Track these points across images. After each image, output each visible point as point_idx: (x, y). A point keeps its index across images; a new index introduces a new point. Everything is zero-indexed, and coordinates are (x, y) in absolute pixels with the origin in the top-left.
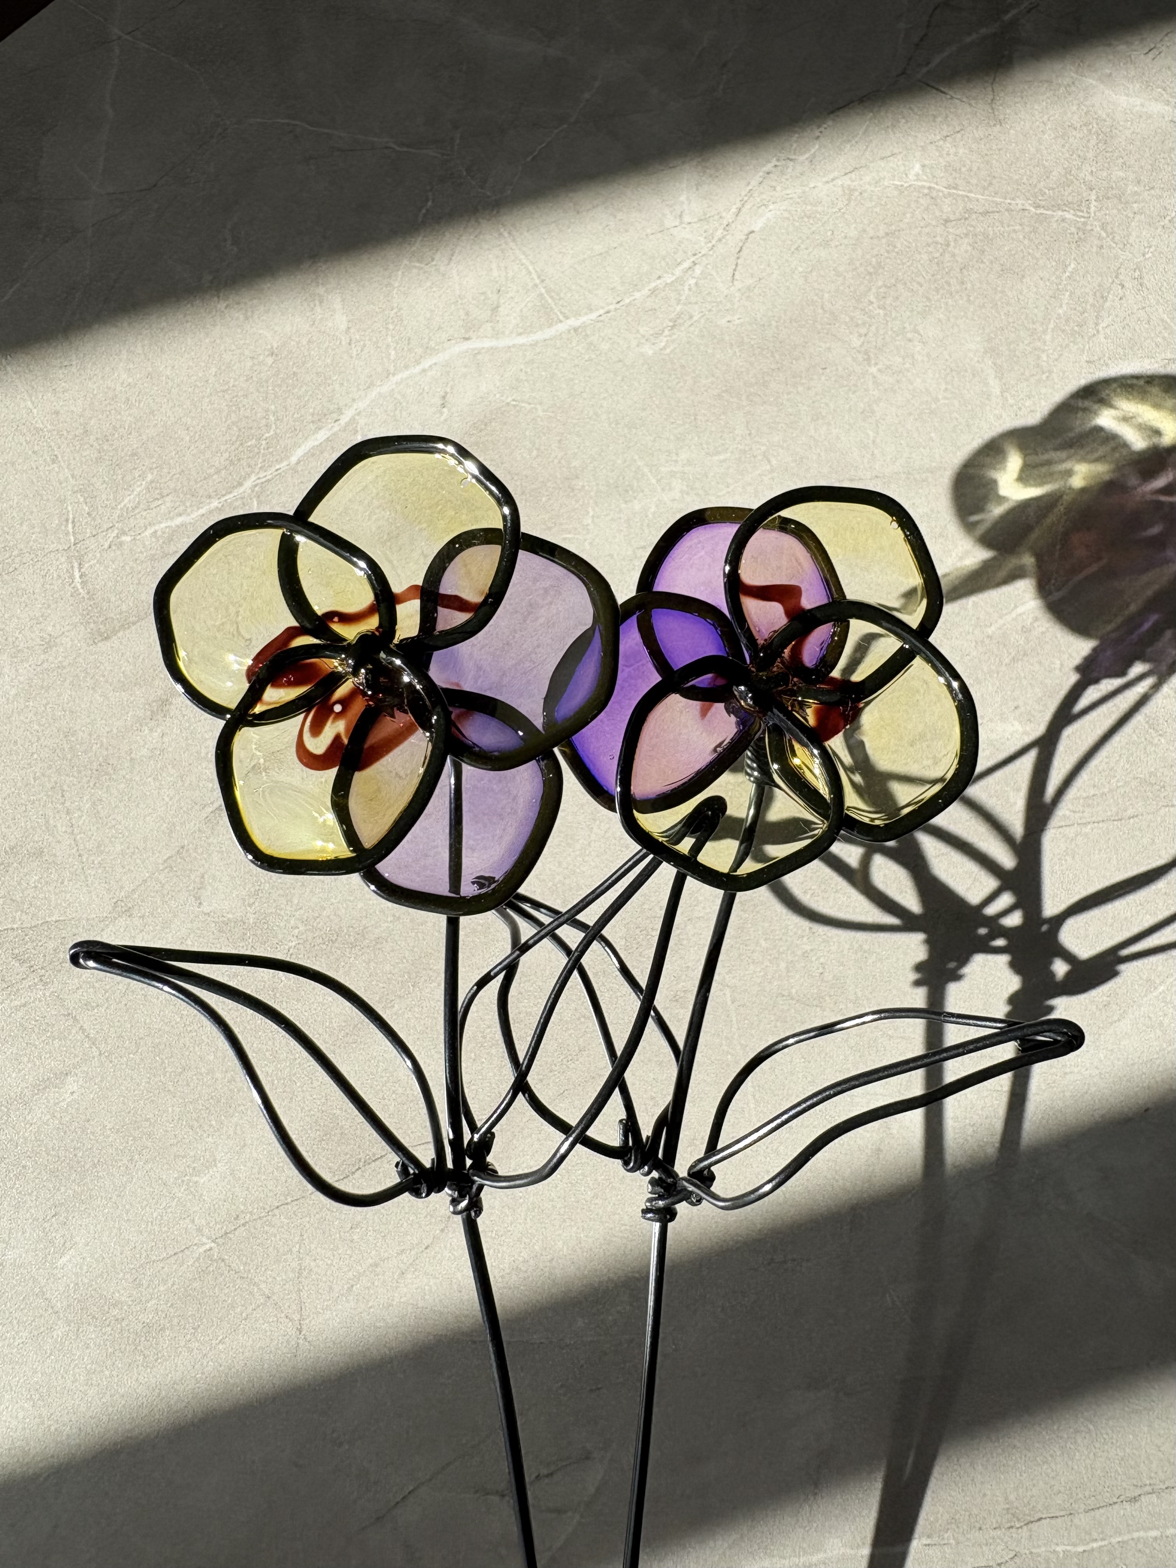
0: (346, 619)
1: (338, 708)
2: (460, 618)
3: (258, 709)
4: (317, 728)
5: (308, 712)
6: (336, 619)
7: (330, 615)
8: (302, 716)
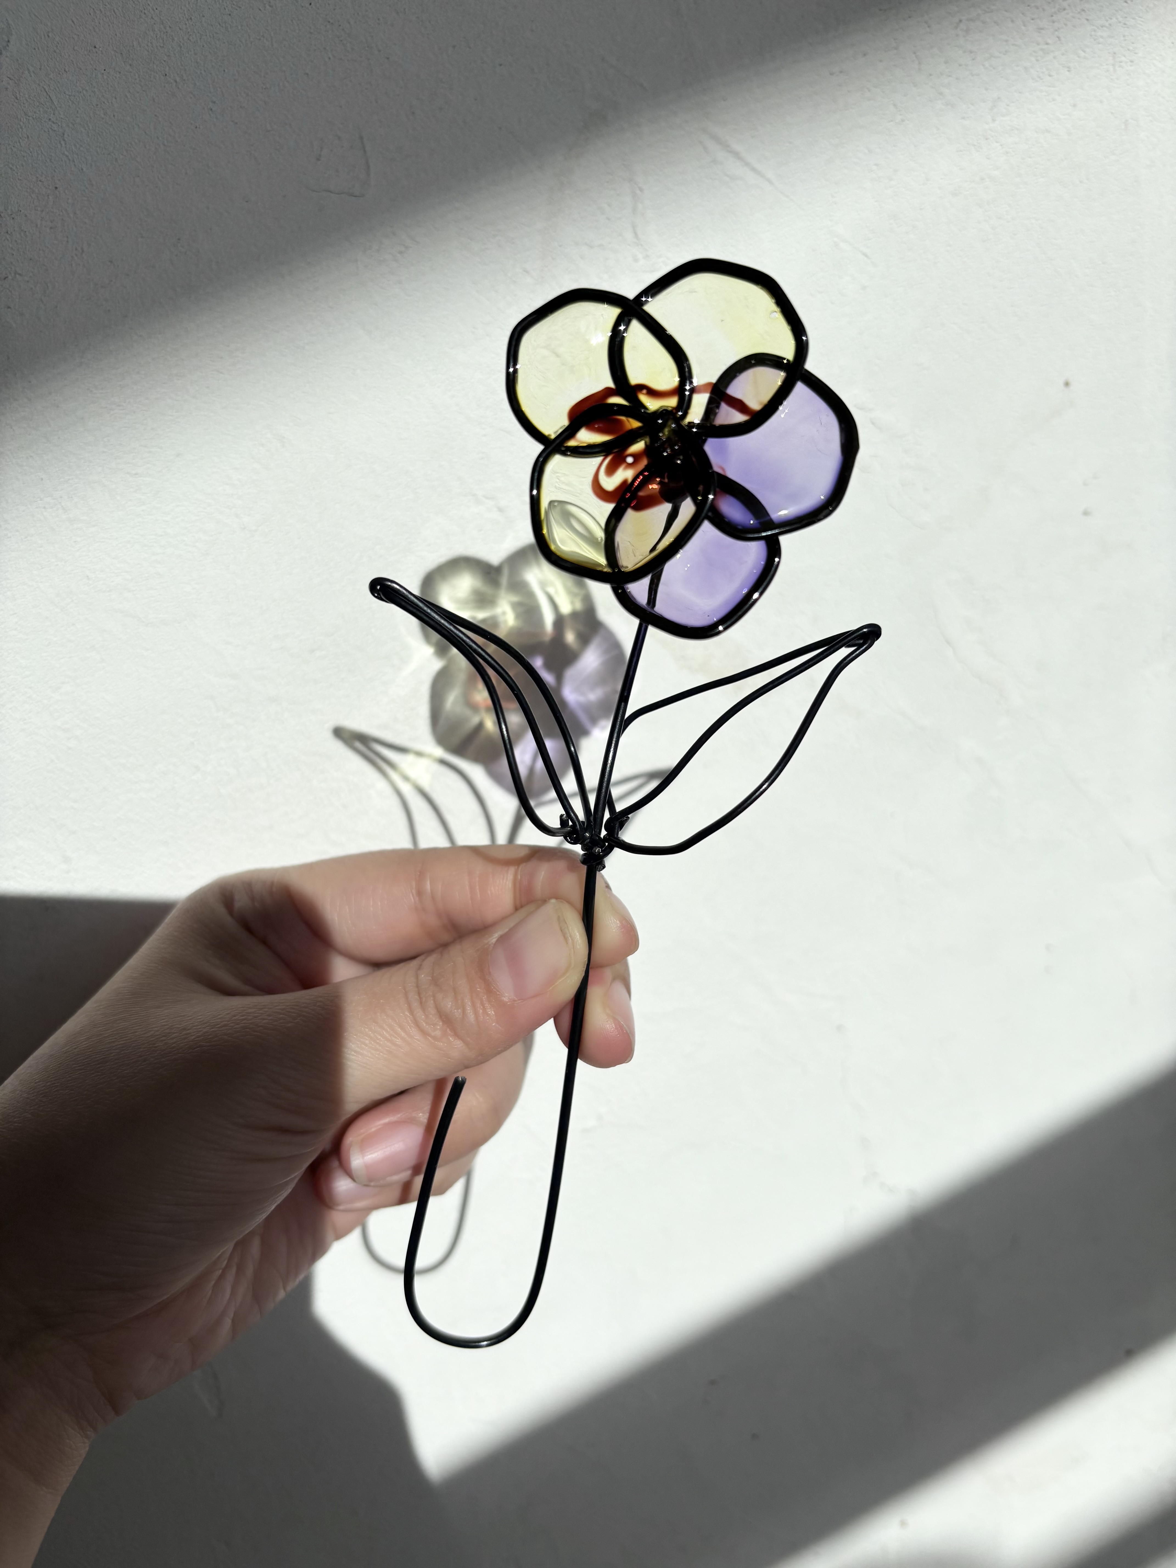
0: (653, 393)
1: (630, 460)
2: (739, 418)
3: (572, 443)
4: (611, 470)
5: (606, 456)
6: (645, 391)
7: (641, 387)
8: (601, 458)
